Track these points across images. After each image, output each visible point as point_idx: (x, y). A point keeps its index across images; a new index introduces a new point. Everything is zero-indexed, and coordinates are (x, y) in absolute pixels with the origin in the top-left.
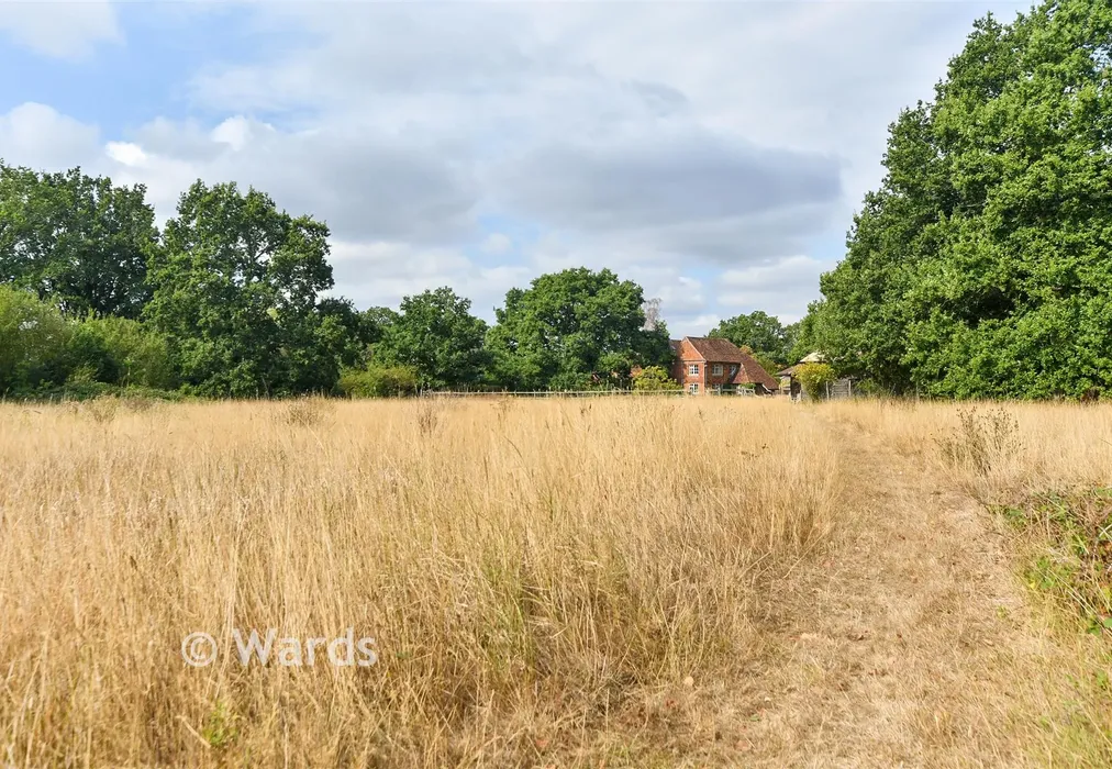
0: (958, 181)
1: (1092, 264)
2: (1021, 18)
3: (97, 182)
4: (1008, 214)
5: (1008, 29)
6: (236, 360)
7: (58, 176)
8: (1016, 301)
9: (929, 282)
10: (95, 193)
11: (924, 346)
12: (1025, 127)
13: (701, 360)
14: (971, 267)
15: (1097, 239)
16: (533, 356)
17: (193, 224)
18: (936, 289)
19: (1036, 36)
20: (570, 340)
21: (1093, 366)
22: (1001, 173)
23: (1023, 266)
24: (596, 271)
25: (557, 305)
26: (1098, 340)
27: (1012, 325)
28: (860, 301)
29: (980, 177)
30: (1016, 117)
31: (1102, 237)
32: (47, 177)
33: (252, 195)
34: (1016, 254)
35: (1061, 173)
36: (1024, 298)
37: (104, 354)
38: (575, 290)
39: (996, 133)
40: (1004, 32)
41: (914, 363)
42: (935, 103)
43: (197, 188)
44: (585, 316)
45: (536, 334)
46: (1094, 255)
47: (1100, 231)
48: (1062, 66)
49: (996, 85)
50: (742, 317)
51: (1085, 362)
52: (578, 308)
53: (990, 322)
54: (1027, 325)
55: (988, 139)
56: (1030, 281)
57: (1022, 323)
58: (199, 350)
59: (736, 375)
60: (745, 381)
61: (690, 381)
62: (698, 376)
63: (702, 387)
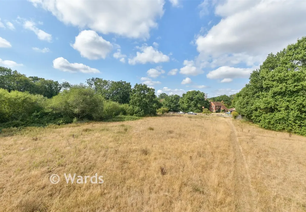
0: (264, 86)
1: (292, 104)
2: (278, 53)
3: (124, 82)
4: (274, 93)
5: (275, 56)
6: (142, 110)
7: (119, 81)
8: (276, 110)
9: (258, 104)
10: (124, 83)
11: (256, 116)
12: (279, 78)
13: (214, 106)
14: (266, 103)
15: (294, 99)
16: (186, 105)
17: (136, 89)
18: (259, 106)
19: (282, 59)
20: (192, 102)
21: (292, 125)
22: (273, 86)
23: (277, 103)
24: (197, 91)
25: (190, 97)
26: (293, 120)
27: (275, 114)
28: (244, 104)
29: (269, 86)
30: (277, 76)
31: (295, 99)
32: (118, 82)
33: (144, 85)
34: (276, 101)
35: (286, 87)
36: (277, 109)
37: (124, 110)
38: (193, 94)
39: (273, 78)
40: (274, 56)
41: (254, 119)
42: (260, 69)
43: (137, 84)
44: (195, 99)
45: (187, 101)
46: (293, 103)
47: (295, 98)
48: (287, 66)
49: (273, 68)
50: (222, 96)
51: (290, 124)
52: (194, 98)
53: (270, 113)
54: (278, 115)
55: (271, 79)
56: (279, 106)
57: (277, 114)
58: (137, 109)
59: (220, 108)
60: (222, 109)
61: (212, 109)
62: (214, 108)
63: (214, 110)
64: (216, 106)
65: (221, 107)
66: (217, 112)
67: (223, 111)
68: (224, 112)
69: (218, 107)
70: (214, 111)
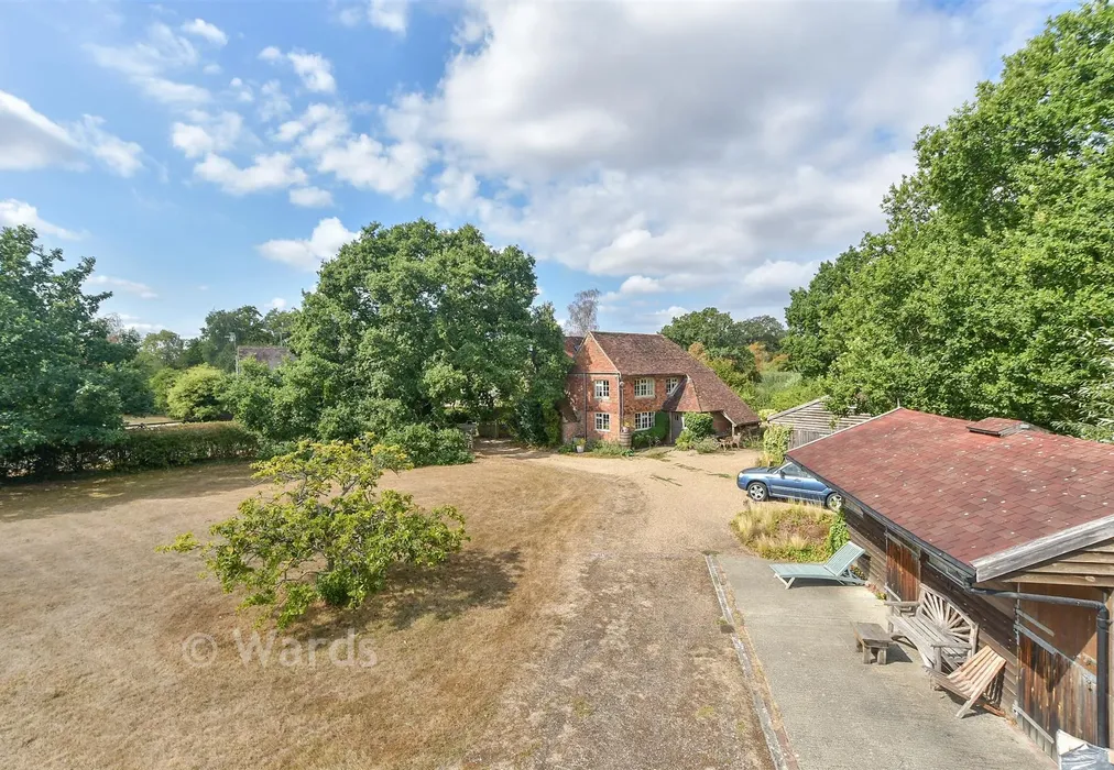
13: (613, 373)
59: (678, 396)
60: (693, 408)
61: (592, 407)
62: (609, 402)
63: (614, 419)
64: (631, 381)
65: (681, 389)
66: (637, 444)
67: (705, 429)
68: (709, 442)
69: (651, 386)
70: (614, 431)
